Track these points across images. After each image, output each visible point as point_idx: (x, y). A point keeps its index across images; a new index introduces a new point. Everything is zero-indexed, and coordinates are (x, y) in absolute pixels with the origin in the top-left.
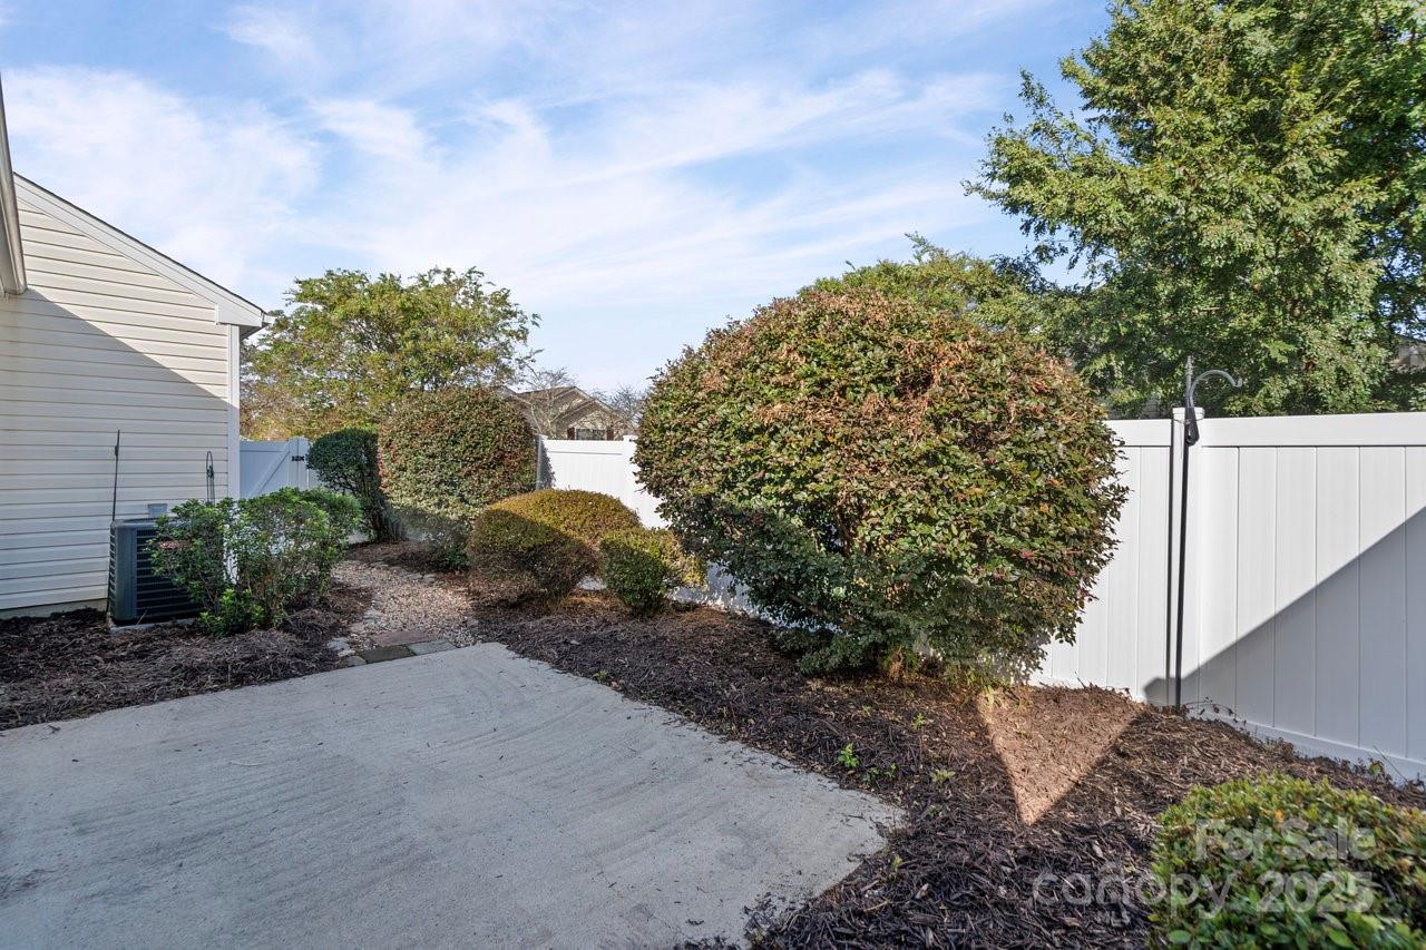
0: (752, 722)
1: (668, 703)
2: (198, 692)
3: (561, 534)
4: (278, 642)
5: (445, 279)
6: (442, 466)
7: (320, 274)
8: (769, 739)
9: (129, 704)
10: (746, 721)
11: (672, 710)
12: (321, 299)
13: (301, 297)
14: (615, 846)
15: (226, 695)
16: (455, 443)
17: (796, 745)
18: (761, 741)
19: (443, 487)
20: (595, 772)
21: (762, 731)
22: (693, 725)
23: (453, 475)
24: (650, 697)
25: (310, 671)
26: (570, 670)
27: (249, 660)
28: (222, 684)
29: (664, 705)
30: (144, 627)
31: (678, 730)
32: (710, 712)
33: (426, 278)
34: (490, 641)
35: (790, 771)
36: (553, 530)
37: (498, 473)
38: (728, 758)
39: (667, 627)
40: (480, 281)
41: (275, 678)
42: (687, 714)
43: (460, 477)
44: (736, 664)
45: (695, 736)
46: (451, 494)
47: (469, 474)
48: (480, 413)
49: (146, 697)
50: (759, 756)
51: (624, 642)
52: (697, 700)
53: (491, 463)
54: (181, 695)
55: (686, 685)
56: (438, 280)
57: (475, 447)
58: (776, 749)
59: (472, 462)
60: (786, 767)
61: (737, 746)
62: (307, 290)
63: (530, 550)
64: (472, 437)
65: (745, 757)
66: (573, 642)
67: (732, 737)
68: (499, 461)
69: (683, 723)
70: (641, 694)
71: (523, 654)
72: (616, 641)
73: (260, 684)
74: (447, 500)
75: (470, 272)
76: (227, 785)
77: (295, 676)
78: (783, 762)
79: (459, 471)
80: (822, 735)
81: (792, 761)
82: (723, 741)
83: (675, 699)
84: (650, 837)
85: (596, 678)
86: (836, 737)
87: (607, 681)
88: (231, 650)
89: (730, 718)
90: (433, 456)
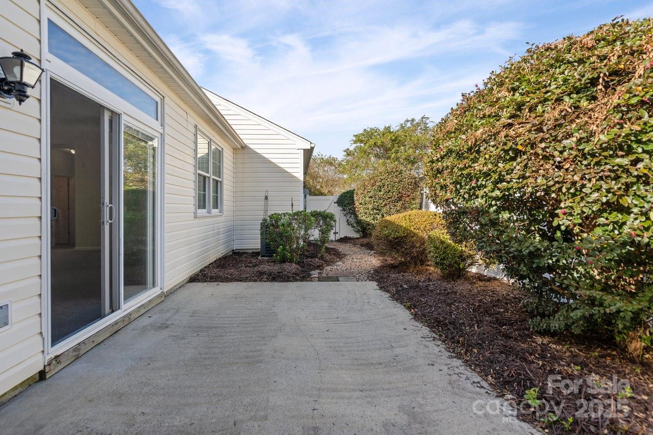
0: (476, 351)
1: (434, 327)
2: (260, 281)
3: (411, 231)
4: (292, 268)
5: (411, 124)
6: (374, 202)
7: (362, 132)
8: (482, 367)
9: (241, 281)
10: (472, 349)
11: (434, 332)
12: (361, 141)
13: (355, 142)
14: (335, 390)
15: (268, 284)
16: (380, 191)
17: (498, 375)
18: (476, 365)
19: (375, 211)
20: (362, 350)
21: (480, 359)
22: (439, 343)
23: (379, 205)
24: (426, 322)
25: (297, 280)
26: (397, 300)
27: (279, 273)
28: (268, 280)
29: (431, 327)
30: (267, 258)
31: (427, 343)
32: (453, 338)
33: (403, 125)
34: (373, 281)
35: (483, 391)
36: (408, 230)
37: (399, 204)
38: (445, 368)
39: (462, 287)
40: (427, 122)
41: (284, 281)
42: (440, 336)
43: (382, 207)
44: (490, 315)
45: (437, 349)
46: (379, 214)
47: (386, 205)
48: (392, 176)
49: (246, 280)
50: (468, 373)
51: (431, 291)
52: (449, 329)
53: (396, 200)
54: (255, 281)
55: (445, 319)
56: (409, 124)
57: (388, 192)
58: (484, 374)
59: (387, 199)
60: (482, 387)
61: (457, 362)
62: (358, 139)
63: (396, 239)
64: (388, 187)
65: (457, 371)
66: (405, 286)
67: (459, 356)
68: (400, 199)
69: (434, 339)
70: (422, 319)
71: (381, 288)
72: (428, 289)
73: (279, 282)
74: (377, 217)
75: (422, 118)
76: (236, 313)
77: (291, 281)
78: (484, 384)
79: (381, 204)
80: (520, 374)
81: (491, 384)
82: (451, 357)
83: (438, 326)
84: (358, 394)
85: (405, 306)
86: (530, 379)
87: (409, 308)
88: (276, 268)
89: (463, 345)
90: (371, 197)
